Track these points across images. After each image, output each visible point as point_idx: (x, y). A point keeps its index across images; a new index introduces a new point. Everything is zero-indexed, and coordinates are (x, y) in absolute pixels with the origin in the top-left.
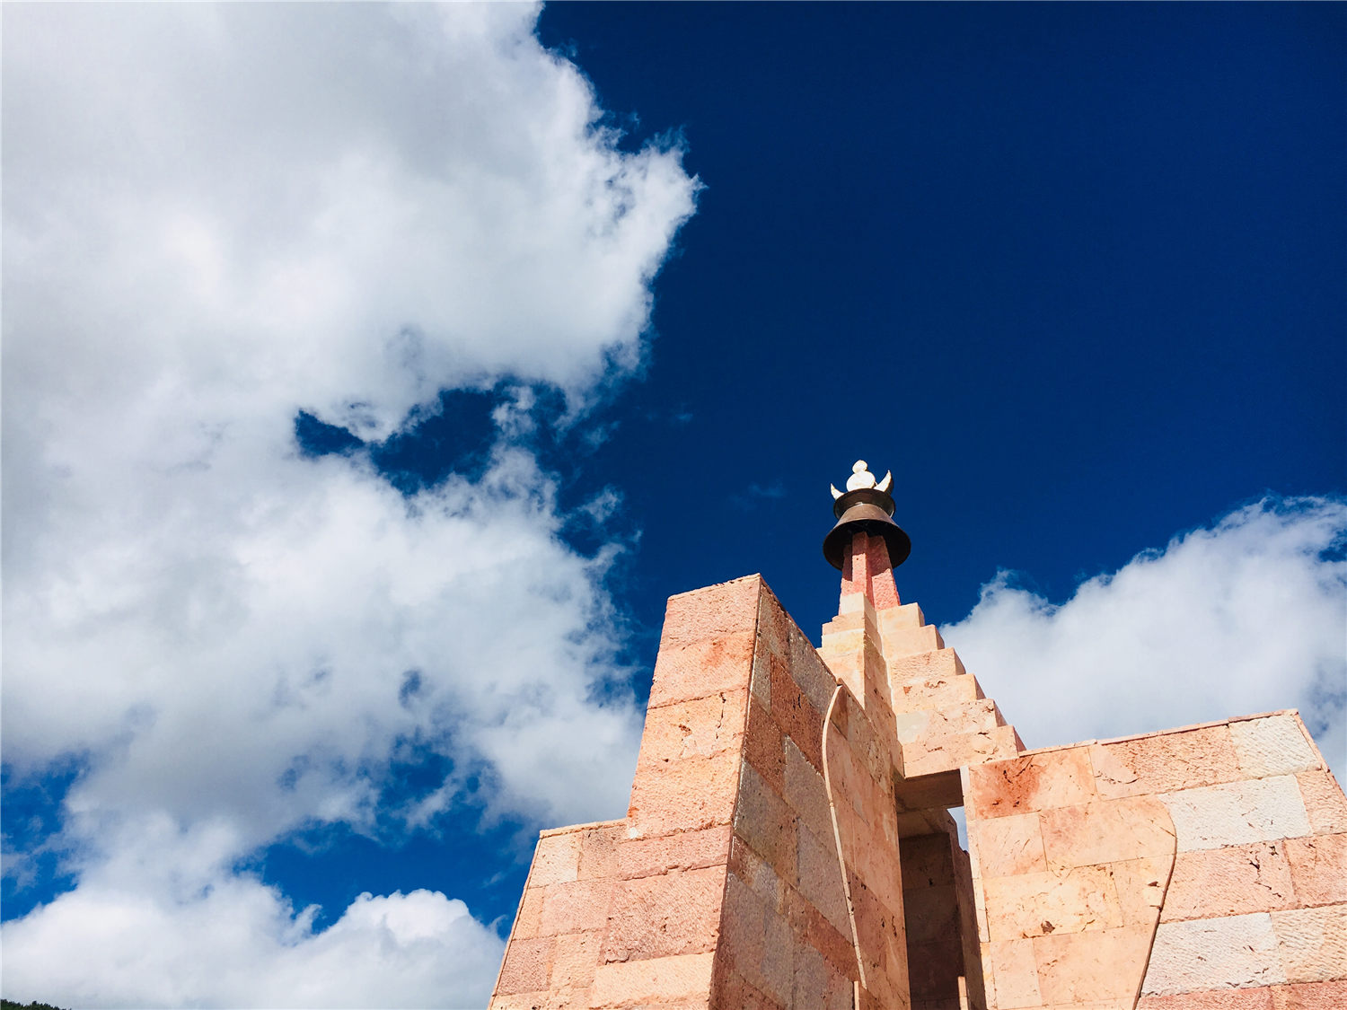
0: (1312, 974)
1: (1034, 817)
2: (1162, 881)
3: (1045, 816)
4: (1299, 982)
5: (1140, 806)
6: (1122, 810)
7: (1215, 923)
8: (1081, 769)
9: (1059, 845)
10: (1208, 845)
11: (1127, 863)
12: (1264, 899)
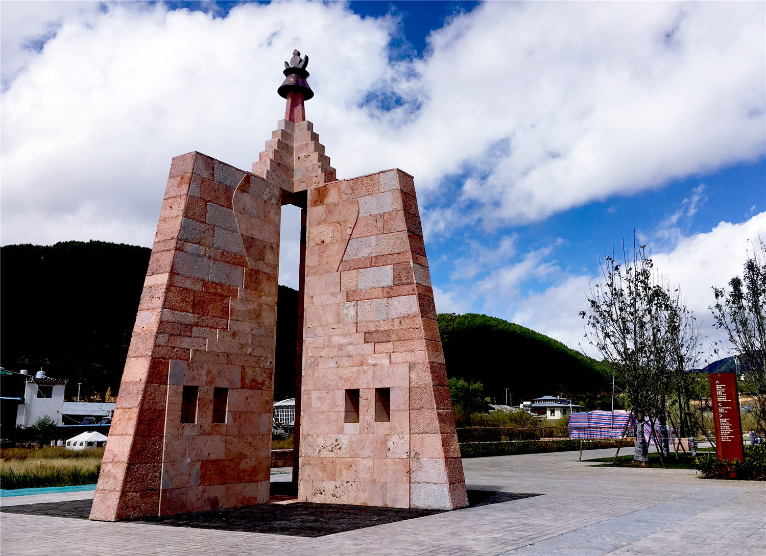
0: (382, 253)
1: (324, 206)
2: (352, 227)
3: (327, 206)
4: (379, 256)
5: (351, 202)
6: (347, 203)
7: (363, 239)
8: (339, 189)
9: (330, 215)
10: (366, 215)
11: (345, 221)
12: (376, 232)
